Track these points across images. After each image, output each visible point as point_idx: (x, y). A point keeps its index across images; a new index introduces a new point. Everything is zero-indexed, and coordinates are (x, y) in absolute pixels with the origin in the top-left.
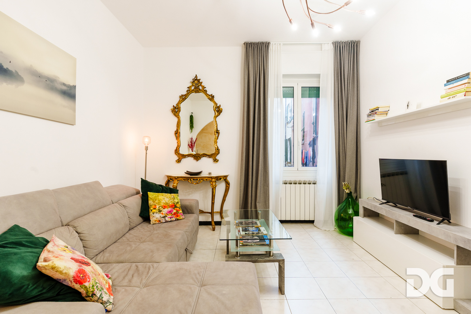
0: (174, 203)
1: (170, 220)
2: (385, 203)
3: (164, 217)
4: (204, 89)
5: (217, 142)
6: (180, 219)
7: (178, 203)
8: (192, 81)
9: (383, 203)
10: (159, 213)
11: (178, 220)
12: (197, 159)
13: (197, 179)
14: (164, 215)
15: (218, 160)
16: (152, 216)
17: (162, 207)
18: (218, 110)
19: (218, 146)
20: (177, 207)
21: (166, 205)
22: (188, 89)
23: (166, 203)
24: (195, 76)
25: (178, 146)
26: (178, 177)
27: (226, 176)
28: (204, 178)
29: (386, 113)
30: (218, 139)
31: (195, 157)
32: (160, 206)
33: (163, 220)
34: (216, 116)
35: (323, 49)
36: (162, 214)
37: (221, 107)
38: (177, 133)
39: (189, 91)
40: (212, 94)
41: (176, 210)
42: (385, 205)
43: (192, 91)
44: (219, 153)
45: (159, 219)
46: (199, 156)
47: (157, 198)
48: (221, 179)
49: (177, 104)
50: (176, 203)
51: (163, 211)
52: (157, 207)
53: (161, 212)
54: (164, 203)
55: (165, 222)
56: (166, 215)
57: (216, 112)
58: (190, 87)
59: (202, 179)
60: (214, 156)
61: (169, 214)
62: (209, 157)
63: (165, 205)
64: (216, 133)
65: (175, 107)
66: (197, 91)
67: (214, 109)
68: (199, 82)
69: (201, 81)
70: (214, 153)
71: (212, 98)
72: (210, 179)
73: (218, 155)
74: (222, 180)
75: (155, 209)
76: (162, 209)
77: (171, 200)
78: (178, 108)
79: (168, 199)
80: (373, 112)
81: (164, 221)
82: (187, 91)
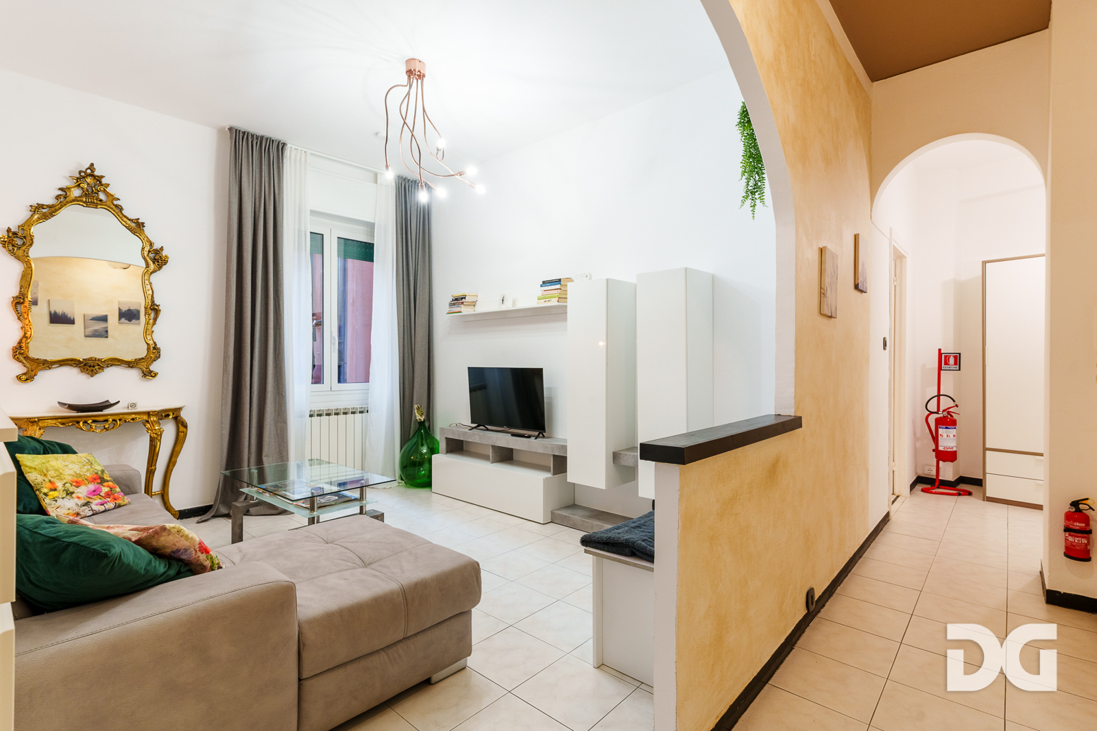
0: (97, 473)
1: (102, 508)
2: (475, 428)
3: (87, 504)
4: (115, 202)
5: (153, 332)
6: (124, 503)
7: (103, 472)
8: (78, 176)
9: (473, 428)
10: (68, 497)
11: (120, 506)
12: (92, 371)
13: (107, 421)
14: (83, 501)
15: (156, 375)
16: (53, 506)
17: (71, 484)
18: (157, 259)
19: (155, 341)
20: (108, 481)
21: (80, 479)
22: (60, 192)
23: (77, 474)
24: (88, 166)
25: (25, 336)
26: (40, 419)
27: (180, 409)
28: (126, 416)
29: (474, 304)
30: (154, 323)
31: (85, 365)
32: (65, 481)
33: (87, 511)
34: (151, 271)
35: (378, 182)
36: (79, 498)
37: (164, 253)
38: (22, 303)
39: (65, 198)
40: (139, 219)
41: (108, 487)
42: (474, 430)
43: (76, 200)
44: (159, 357)
45: (77, 511)
46: (99, 365)
47: (48, 465)
48: (168, 415)
49: (22, 226)
50: (99, 472)
51: (76, 491)
52: (59, 485)
53: (74, 495)
54: (73, 476)
55: (93, 515)
56: (88, 500)
57: (151, 262)
58: (69, 188)
59: (120, 420)
60: (145, 366)
61: (94, 497)
62: (129, 367)
63: (75, 479)
64: (150, 311)
65: (15, 233)
66: (91, 202)
67: (146, 255)
68: (100, 182)
69: (104, 181)
70: (143, 356)
71: (137, 227)
72: (145, 417)
73: (154, 362)
74: (171, 417)
75: (55, 490)
76: (74, 487)
77: (86, 467)
78: (25, 237)
79: (77, 466)
80: (458, 300)
81: (91, 513)
82: (58, 197)
